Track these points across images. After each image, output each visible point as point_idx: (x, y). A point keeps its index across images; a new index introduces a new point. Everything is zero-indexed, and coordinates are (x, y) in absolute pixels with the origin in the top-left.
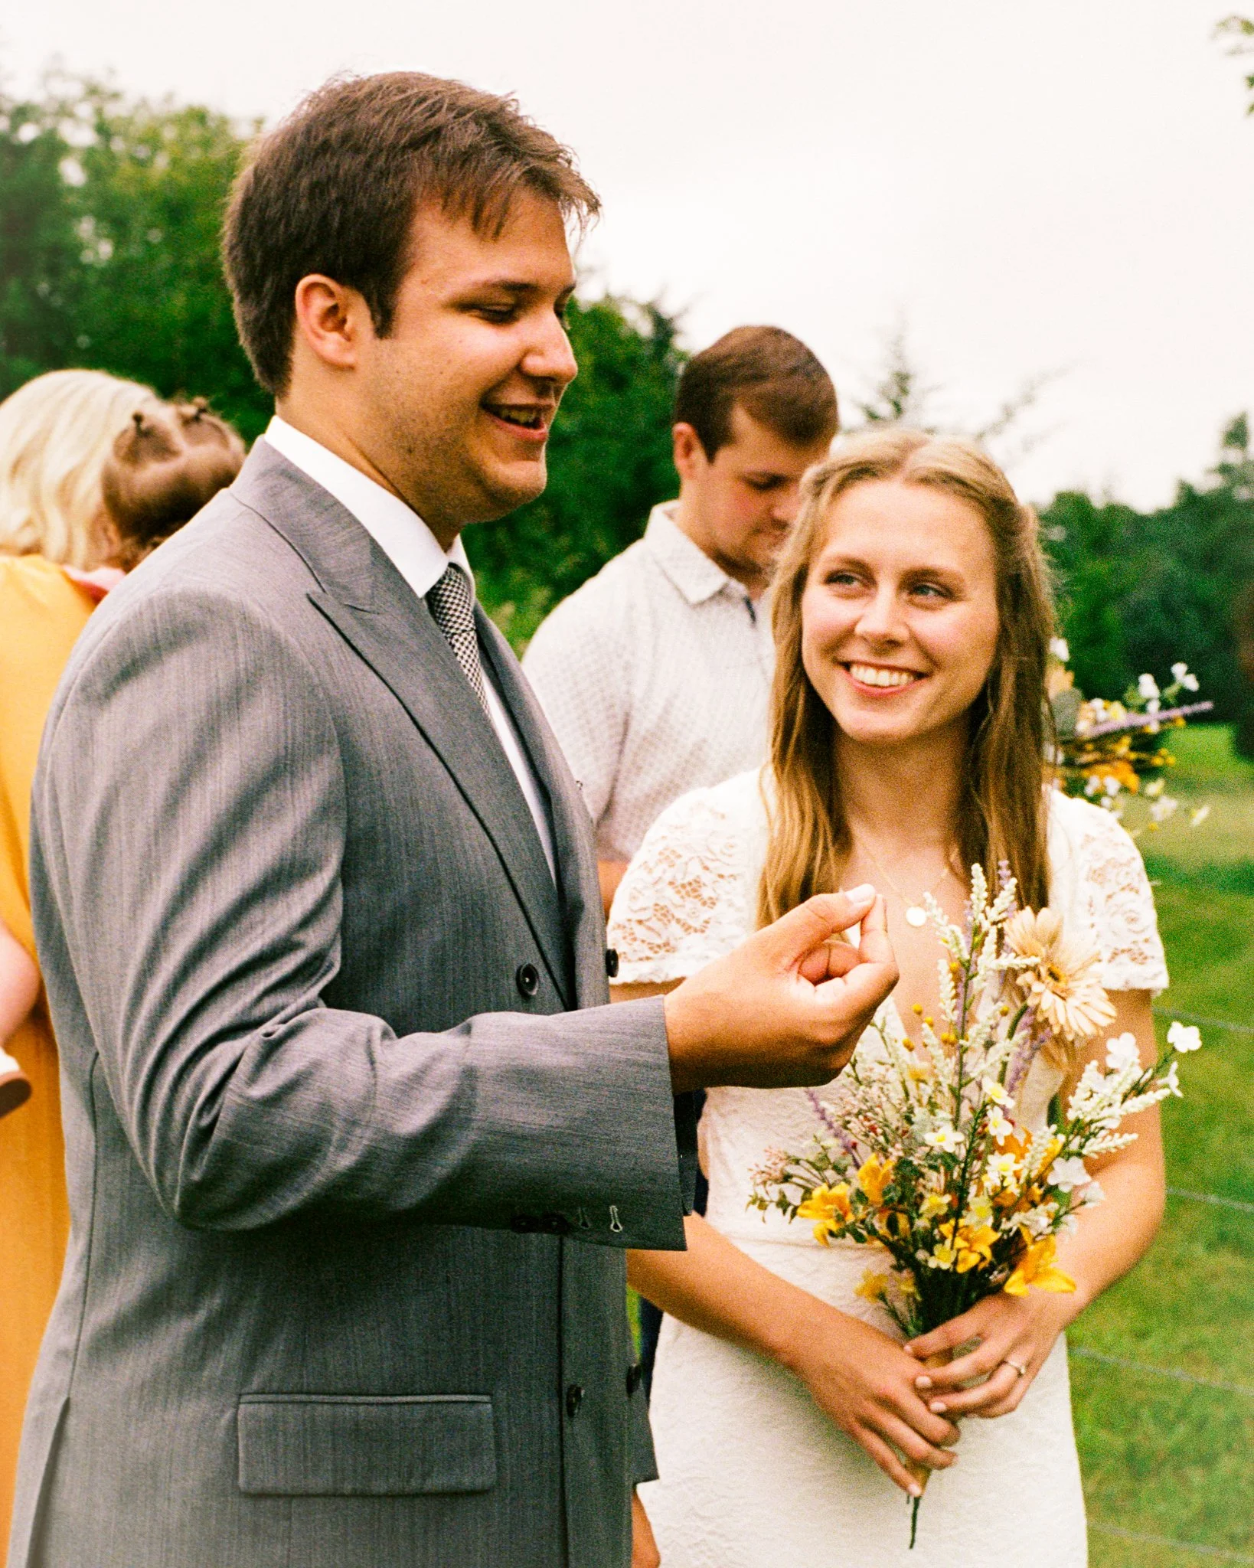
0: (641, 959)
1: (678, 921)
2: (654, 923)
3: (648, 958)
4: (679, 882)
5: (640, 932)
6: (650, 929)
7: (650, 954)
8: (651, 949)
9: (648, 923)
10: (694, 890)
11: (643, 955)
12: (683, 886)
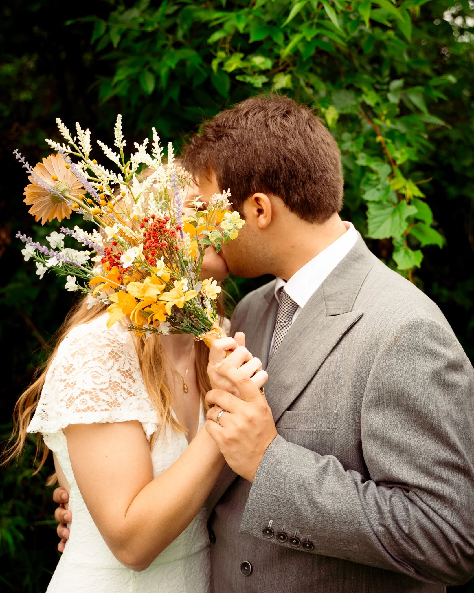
0: (102, 410)
1: (125, 390)
2: (109, 391)
3: (106, 410)
4: (122, 370)
5: (102, 395)
6: (108, 394)
7: (108, 407)
8: (108, 404)
9: (106, 391)
10: (130, 374)
11: (104, 408)
12: (124, 372)
